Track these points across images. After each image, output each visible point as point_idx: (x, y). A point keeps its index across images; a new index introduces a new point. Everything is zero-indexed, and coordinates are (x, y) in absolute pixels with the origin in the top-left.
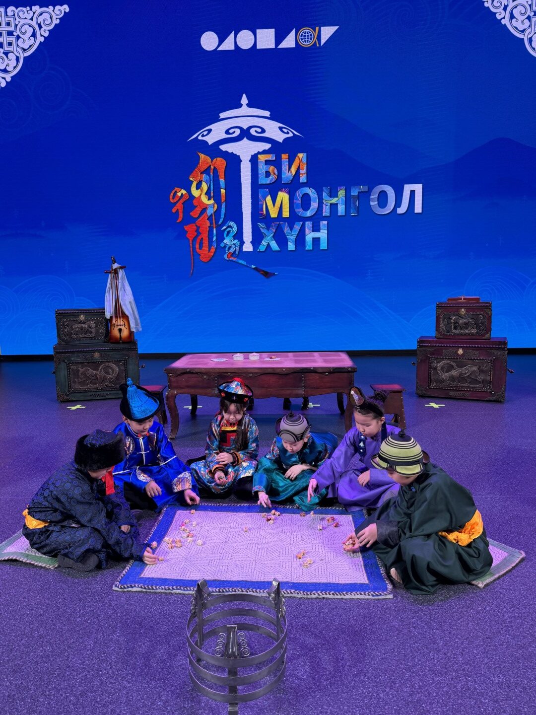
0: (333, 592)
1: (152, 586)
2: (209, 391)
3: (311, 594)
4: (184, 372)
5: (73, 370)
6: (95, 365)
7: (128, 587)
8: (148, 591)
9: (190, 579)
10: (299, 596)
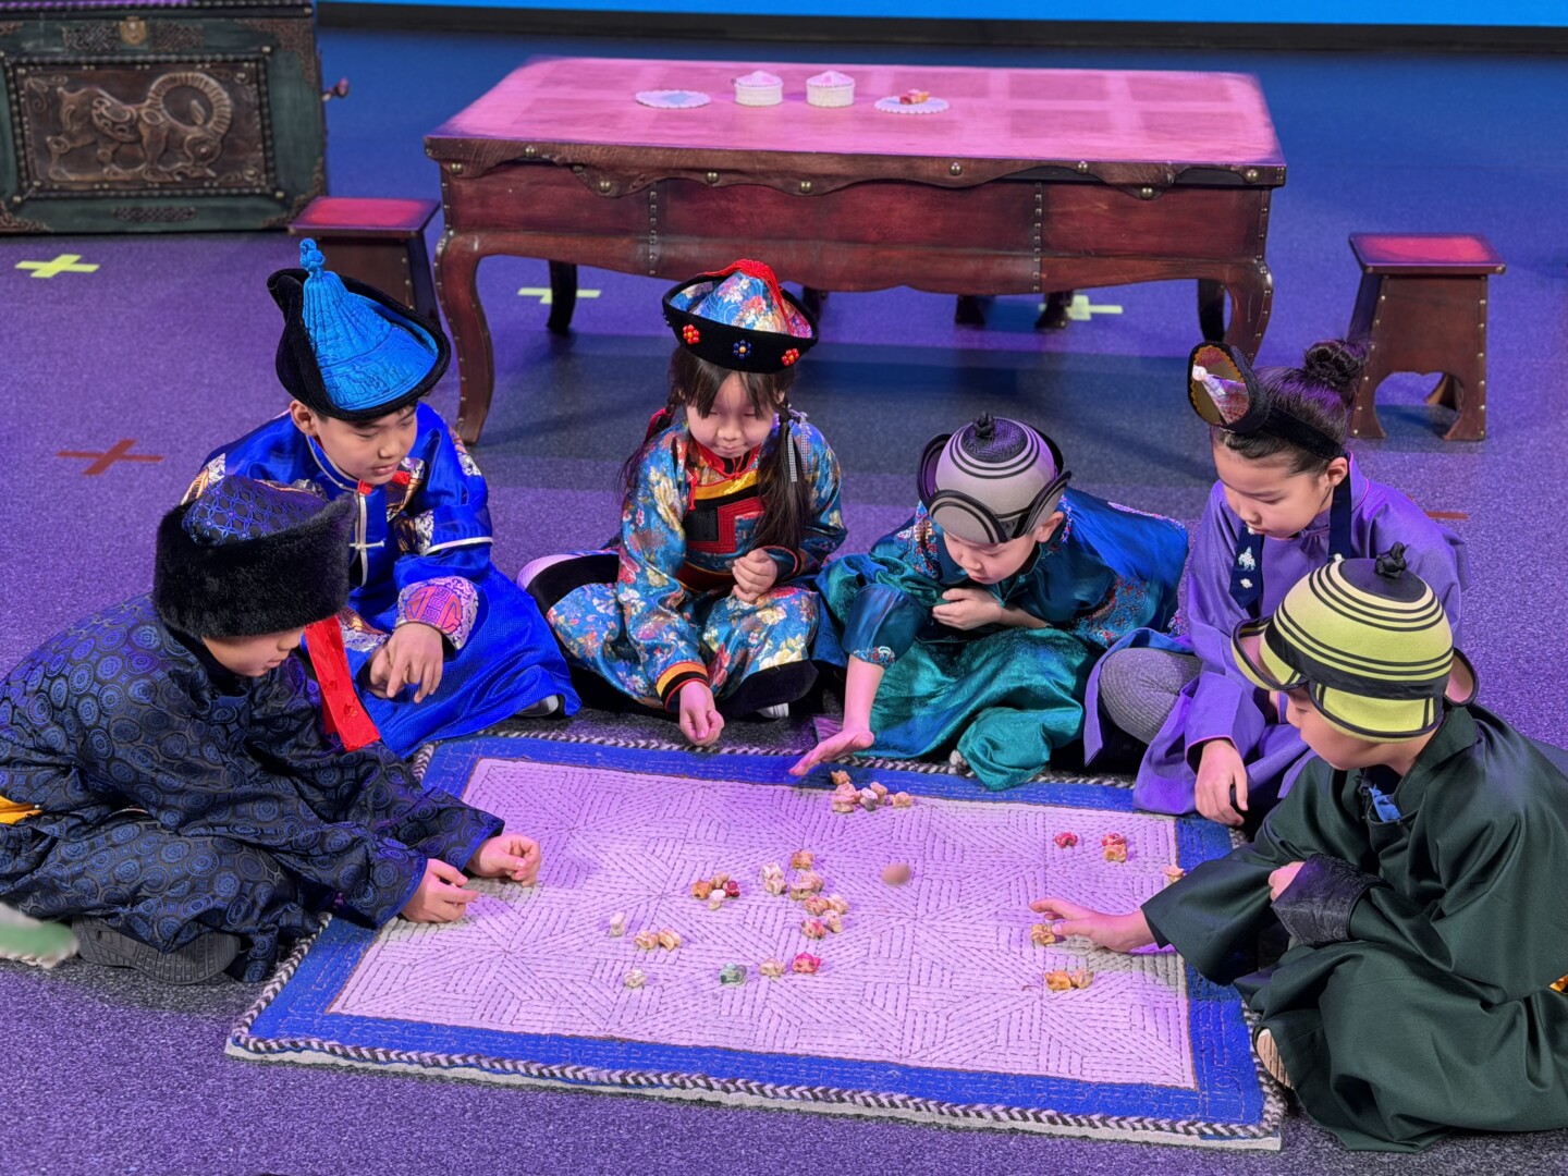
0: (1051, 1112)
1: (372, 1050)
2: (620, 246)
3: (966, 1114)
4: (514, 160)
5: (32, 94)
6: (130, 78)
7: (283, 1049)
8: (358, 1065)
9: (516, 1030)
10: (922, 1117)
